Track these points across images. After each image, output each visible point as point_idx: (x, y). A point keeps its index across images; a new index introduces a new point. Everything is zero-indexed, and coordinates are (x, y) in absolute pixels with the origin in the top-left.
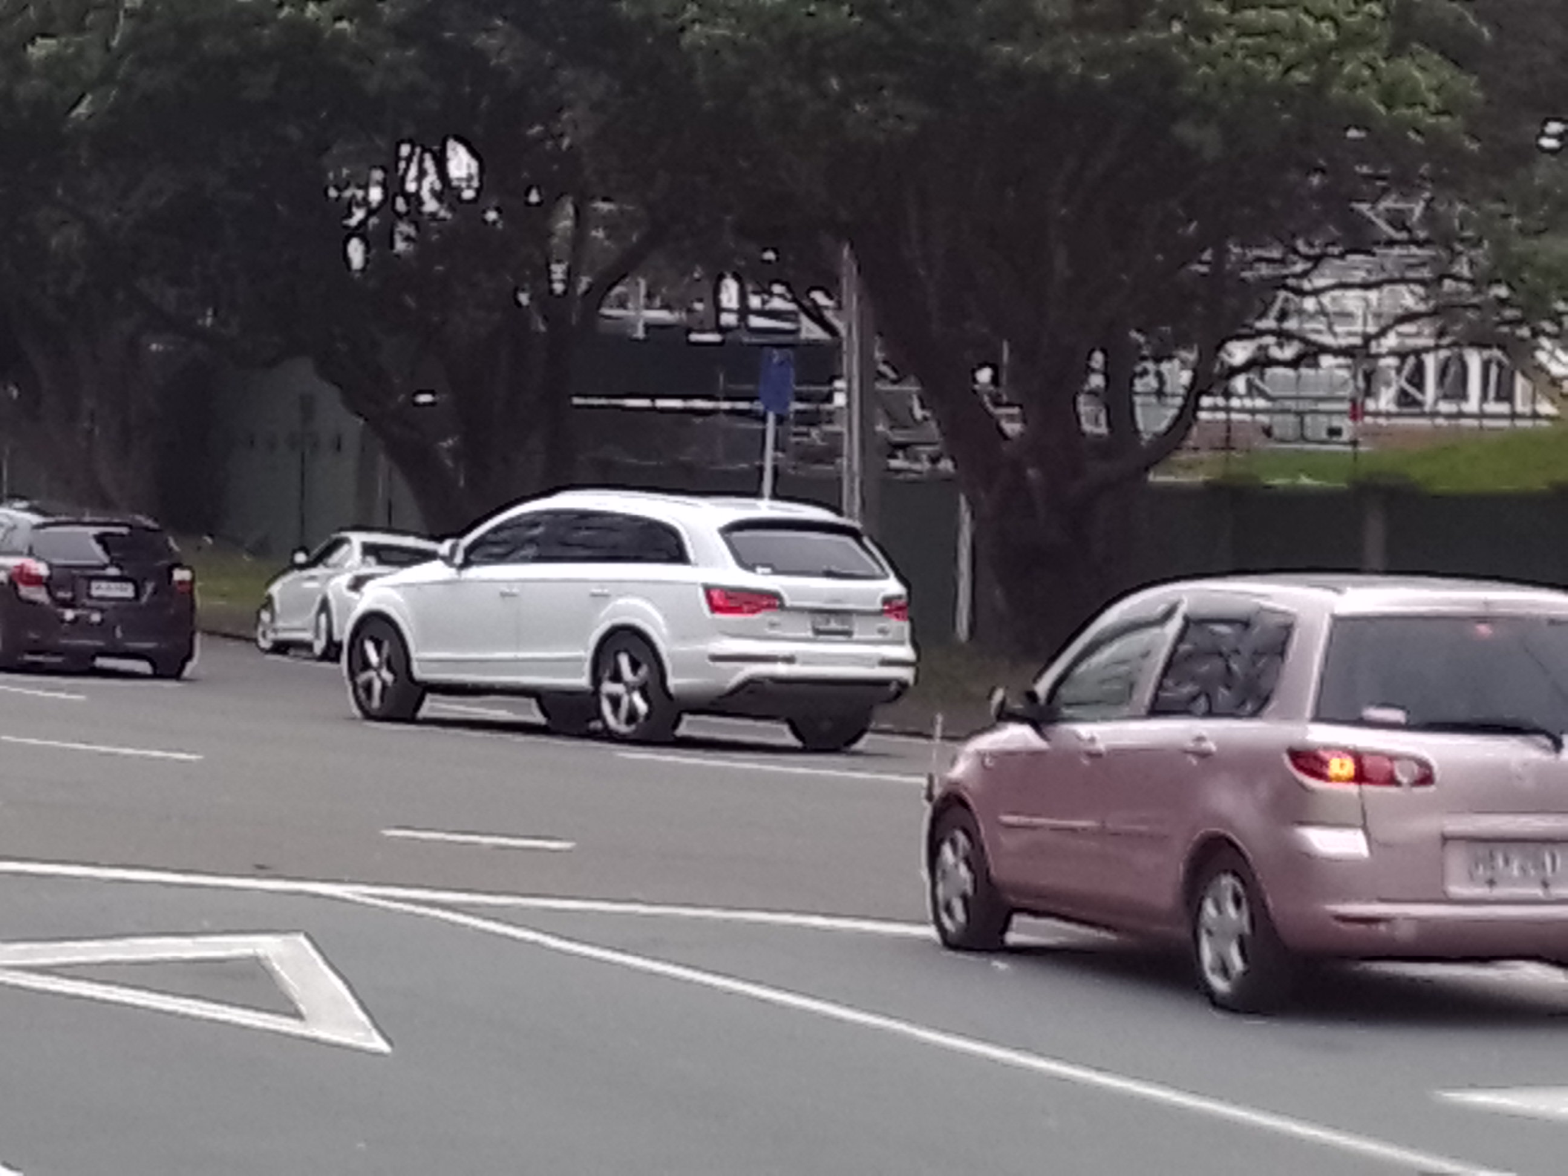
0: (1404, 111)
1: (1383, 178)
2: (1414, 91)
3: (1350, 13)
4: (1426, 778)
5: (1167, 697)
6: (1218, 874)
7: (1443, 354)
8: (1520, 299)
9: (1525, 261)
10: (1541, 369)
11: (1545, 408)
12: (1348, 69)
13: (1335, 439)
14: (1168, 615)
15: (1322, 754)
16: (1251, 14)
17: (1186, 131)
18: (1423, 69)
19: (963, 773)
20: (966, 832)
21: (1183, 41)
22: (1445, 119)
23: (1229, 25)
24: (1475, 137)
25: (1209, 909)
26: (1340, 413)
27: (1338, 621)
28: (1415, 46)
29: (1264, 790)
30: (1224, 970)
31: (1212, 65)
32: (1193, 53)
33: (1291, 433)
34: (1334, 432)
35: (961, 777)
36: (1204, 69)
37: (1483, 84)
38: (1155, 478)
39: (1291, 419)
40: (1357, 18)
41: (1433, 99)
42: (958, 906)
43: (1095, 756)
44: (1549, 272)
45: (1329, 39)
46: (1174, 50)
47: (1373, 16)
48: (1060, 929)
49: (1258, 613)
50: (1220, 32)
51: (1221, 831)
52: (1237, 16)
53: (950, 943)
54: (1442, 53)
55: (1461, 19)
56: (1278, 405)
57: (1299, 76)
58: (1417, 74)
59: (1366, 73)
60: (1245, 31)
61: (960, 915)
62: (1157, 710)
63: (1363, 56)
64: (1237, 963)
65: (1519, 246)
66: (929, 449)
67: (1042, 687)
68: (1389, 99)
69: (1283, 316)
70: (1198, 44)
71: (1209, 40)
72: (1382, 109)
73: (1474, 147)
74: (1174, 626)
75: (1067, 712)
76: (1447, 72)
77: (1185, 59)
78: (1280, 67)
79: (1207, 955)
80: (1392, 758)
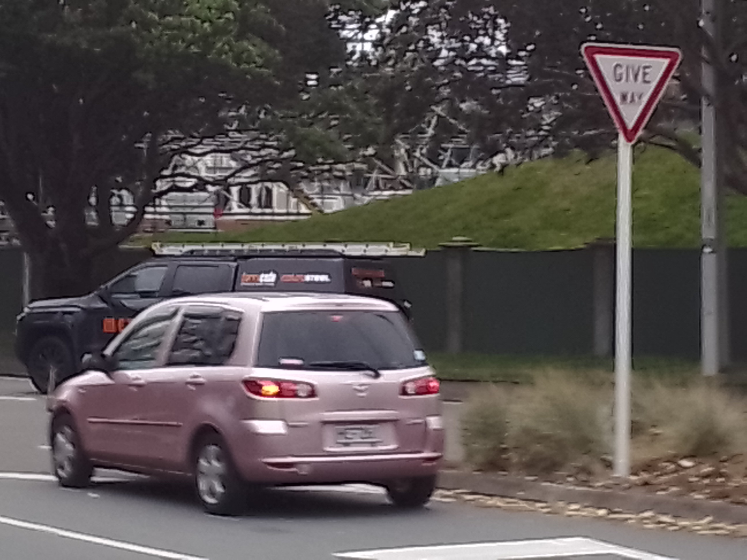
0: (244, 66)
1: (230, 99)
2: (250, 56)
3: (220, 18)
4: (312, 394)
5: (177, 355)
6: (205, 445)
7: (259, 185)
8: (301, 157)
9: (304, 138)
10: (302, 191)
11: (304, 209)
12: (219, 45)
13: (203, 226)
14: (175, 314)
15: (259, 382)
16: (170, 19)
17: (140, 75)
18: (254, 45)
19: (66, 397)
20: (70, 427)
21: (136, 32)
22: (263, 70)
23: (159, 24)
24: (278, 79)
25: (203, 462)
26: (209, 214)
27: (267, 315)
28: (250, 35)
29: (231, 402)
30: (212, 494)
31: (151, 42)
32: (142, 37)
33: (180, 224)
34: (201, 223)
35: (66, 399)
36: (148, 45)
37: (283, 53)
38: (124, 246)
39: (180, 217)
40: (222, 21)
41: (259, 61)
42: (66, 464)
43: (139, 386)
44: (316, 144)
45: (207, 31)
46: (133, 35)
47: (228, 19)
48: (121, 474)
49: (222, 312)
50: (156, 28)
51: (207, 422)
52: (162, 21)
53: (64, 483)
54: (263, 38)
55: (270, 22)
56: (173, 210)
57: (194, 49)
58: (251, 48)
59: (227, 47)
60: (168, 27)
61: (68, 468)
62: (171, 363)
63: (224, 39)
64: (219, 489)
65: (302, 131)
66: (6, 234)
67: (108, 351)
68: (238, 60)
69: (175, 167)
70: (144, 33)
71: (150, 32)
72: (235, 65)
73: (277, 83)
74: (178, 319)
75: (122, 364)
76: (265, 47)
77: (138, 40)
78: (185, 45)
79: (203, 485)
80: (296, 383)
